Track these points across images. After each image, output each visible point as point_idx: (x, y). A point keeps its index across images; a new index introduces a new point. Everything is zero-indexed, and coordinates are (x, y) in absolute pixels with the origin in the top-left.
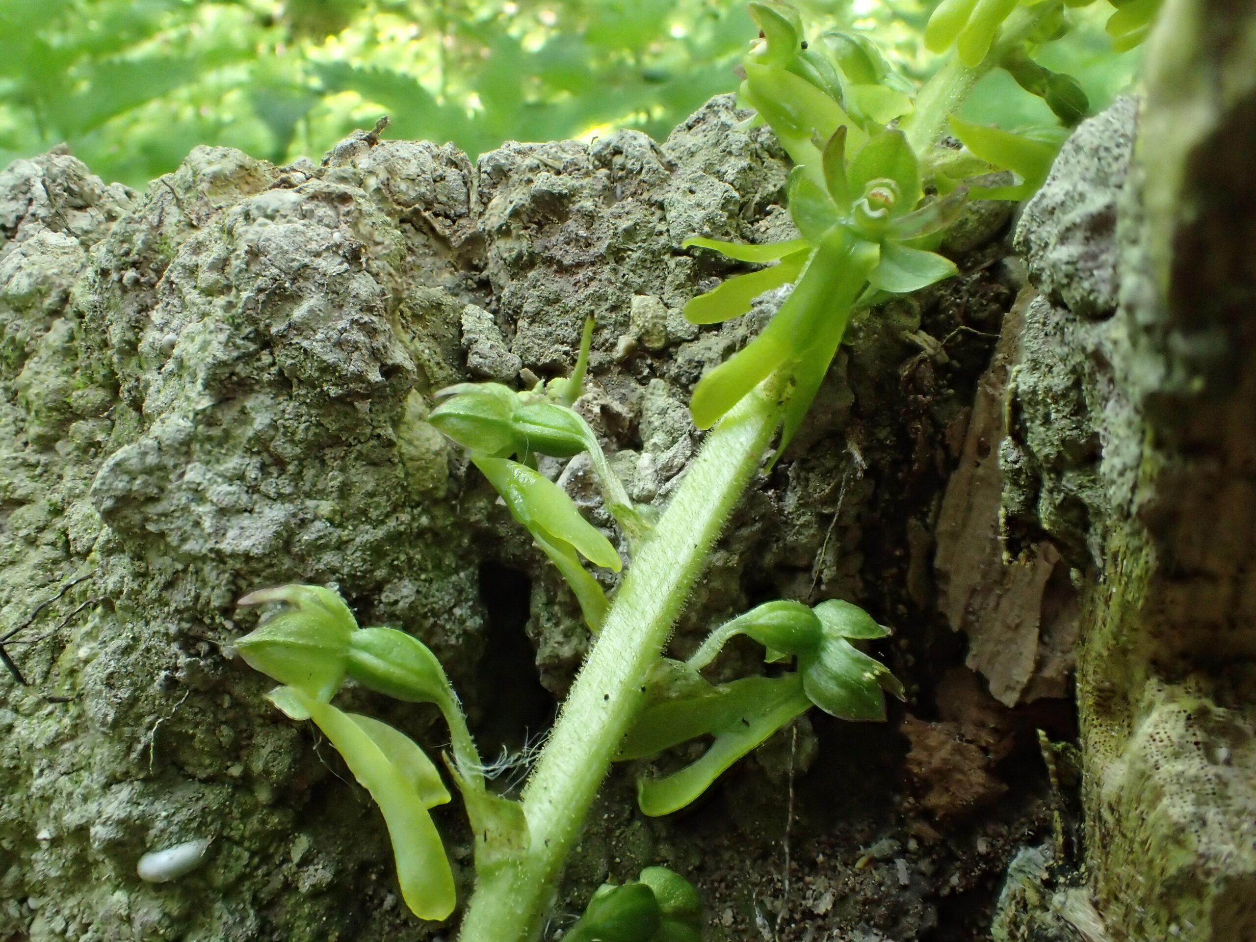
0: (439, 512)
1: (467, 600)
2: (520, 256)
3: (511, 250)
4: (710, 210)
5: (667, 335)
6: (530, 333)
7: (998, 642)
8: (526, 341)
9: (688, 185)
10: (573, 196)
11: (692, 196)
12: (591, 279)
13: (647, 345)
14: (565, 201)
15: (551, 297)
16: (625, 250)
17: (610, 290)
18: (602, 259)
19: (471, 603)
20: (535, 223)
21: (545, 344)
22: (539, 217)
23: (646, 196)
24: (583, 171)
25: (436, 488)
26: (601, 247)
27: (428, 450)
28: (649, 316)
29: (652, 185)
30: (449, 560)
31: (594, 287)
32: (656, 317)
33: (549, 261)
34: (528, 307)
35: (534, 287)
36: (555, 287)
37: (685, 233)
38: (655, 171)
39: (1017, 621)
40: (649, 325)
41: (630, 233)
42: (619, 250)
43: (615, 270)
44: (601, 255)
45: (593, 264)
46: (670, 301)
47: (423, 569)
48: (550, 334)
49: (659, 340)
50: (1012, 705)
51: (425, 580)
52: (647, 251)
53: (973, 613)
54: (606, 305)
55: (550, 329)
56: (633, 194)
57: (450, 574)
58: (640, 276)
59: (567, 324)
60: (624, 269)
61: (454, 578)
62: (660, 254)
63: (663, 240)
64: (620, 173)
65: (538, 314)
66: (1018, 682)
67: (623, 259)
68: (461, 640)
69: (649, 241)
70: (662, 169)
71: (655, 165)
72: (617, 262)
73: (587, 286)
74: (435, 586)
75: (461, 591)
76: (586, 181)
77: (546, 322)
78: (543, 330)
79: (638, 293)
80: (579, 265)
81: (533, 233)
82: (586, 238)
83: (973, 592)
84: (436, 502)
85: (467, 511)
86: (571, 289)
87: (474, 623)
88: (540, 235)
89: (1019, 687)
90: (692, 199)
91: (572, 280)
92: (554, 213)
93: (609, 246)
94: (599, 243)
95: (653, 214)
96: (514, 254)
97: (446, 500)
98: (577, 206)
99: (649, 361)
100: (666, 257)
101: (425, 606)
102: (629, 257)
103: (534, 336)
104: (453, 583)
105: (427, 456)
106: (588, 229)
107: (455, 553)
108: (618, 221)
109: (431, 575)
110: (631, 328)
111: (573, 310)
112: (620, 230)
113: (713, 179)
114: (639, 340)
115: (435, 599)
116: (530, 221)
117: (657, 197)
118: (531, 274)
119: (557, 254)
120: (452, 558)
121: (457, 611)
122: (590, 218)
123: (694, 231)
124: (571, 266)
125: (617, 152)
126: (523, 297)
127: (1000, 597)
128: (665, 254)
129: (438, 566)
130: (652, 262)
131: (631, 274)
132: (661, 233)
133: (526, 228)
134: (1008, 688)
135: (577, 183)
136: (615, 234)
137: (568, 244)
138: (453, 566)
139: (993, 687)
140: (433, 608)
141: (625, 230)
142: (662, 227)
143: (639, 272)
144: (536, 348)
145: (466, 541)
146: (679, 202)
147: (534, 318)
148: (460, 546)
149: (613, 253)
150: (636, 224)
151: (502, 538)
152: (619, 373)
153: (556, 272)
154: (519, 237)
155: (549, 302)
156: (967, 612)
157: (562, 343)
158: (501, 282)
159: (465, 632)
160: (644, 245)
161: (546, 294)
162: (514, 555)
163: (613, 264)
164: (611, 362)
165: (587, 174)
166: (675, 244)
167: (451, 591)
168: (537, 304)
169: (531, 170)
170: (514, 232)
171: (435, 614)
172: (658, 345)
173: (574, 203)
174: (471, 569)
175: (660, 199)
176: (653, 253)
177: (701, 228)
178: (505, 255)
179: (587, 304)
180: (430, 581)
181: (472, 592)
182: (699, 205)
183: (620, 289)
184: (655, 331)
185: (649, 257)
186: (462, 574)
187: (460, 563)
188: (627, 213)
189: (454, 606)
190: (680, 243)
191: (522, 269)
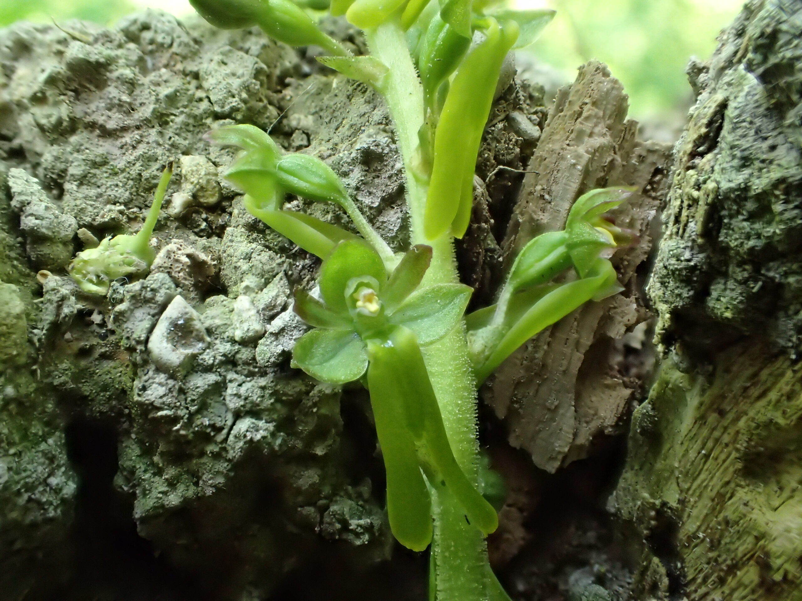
0: (23, 380)
1: (59, 467)
2: (60, 122)
3: (49, 116)
4: (245, 79)
5: (221, 189)
6: (80, 195)
7: (540, 422)
8: (78, 202)
9: (221, 57)
10: (109, 65)
11: (224, 67)
12: (139, 142)
13: (202, 200)
14: (102, 70)
15: (98, 160)
16: (168, 115)
17: (159, 151)
18: (147, 123)
19: (63, 469)
20: (72, 90)
21: (97, 204)
22: (74, 85)
23: (179, 67)
24: (116, 43)
25: (18, 355)
26: (146, 112)
27: (8, 314)
28: (203, 173)
29: (184, 58)
30: (37, 429)
31: (141, 149)
32: (209, 174)
33: (92, 126)
34: (75, 170)
35: (78, 151)
36: (100, 151)
37: (226, 98)
38: (187, 45)
39: (556, 403)
40: (203, 182)
41: (172, 99)
42: (162, 115)
43: (161, 133)
44: (146, 119)
45: (138, 128)
46: (217, 160)
47: (11, 444)
48: (101, 195)
49: (213, 195)
50: (553, 471)
51: (14, 455)
52: (189, 116)
53: (517, 402)
54: (157, 165)
55: (99, 190)
56: (166, 66)
57: (38, 444)
58: (185, 139)
59: (117, 185)
60: (169, 132)
61: (43, 446)
62: (202, 119)
63: (204, 105)
64: (150, 47)
65: (85, 176)
66: (559, 452)
67: (167, 123)
68: (59, 511)
69: (190, 107)
70: (192, 43)
71: (185, 39)
72: (160, 126)
73: (134, 147)
74: (26, 458)
75: (52, 459)
76: (120, 52)
77: (94, 184)
78: (93, 192)
79: (185, 153)
80: (125, 129)
81: (72, 99)
82: (130, 104)
83: (518, 384)
84: (18, 369)
85: (49, 374)
86: (118, 152)
87: (70, 488)
88: (77, 102)
89: (560, 457)
90: (227, 70)
91: (119, 143)
92: (91, 82)
93: (154, 110)
94: (143, 108)
95: (189, 83)
96: (53, 120)
97: (26, 366)
98: (116, 74)
99: (204, 216)
100: (209, 121)
101: (18, 482)
102: (172, 121)
103: (85, 198)
104: (43, 452)
105: (8, 321)
106: (130, 95)
107: (40, 420)
108: (159, 89)
109: (20, 448)
110: (183, 186)
111: (123, 171)
112: (161, 96)
113: (241, 53)
114: (195, 196)
115: (28, 473)
116: (67, 89)
117: (192, 67)
118: (74, 139)
119: (101, 120)
120: (39, 427)
121: (53, 481)
122: (132, 85)
123: (233, 96)
124: (115, 130)
125: (146, 27)
126: (67, 161)
127: (539, 385)
128: (207, 118)
129: (25, 437)
130: (194, 126)
131: (177, 137)
132: (201, 100)
133: (64, 95)
134: (552, 459)
135: (113, 53)
136: (157, 100)
137: (110, 110)
138: (40, 433)
139: (536, 459)
140: (26, 483)
141: (167, 96)
142: (200, 94)
143: (184, 135)
144: (90, 209)
145: (50, 406)
146: (216, 71)
147: (83, 180)
148: (44, 412)
149: (157, 118)
150: (176, 91)
151: (86, 397)
152: (177, 228)
153: (99, 136)
154: (56, 104)
155: (95, 165)
156: (513, 402)
157: (115, 204)
158: (38, 149)
159: (64, 501)
160: (185, 110)
161: (92, 157)
162: (101, 412)
163: (158, 128)
164: (167, 219)
165: (120, 46)
166: (217, 109)
167: (42, 460)
168: (83, 168)
169: (59, 42)
170: (51, 100)
171: (30, 488)
172: (213, 200)
173: (111, 71)
174: (58, 434)
175: (195, 69)
176: (195, 117)
177: (240, 95)
178: (43, 121)
179: (138, 164)
180: (19, 454)
181: (63, 458)
182: (234, 75)
183: (169, 150)
184: (210, 188)
185: (191, 121)
186: (51, 441)
187: (46, 429)
188: (166, 81)
189: (49, 476)
190: (223, 107)
191: (62, 135)
